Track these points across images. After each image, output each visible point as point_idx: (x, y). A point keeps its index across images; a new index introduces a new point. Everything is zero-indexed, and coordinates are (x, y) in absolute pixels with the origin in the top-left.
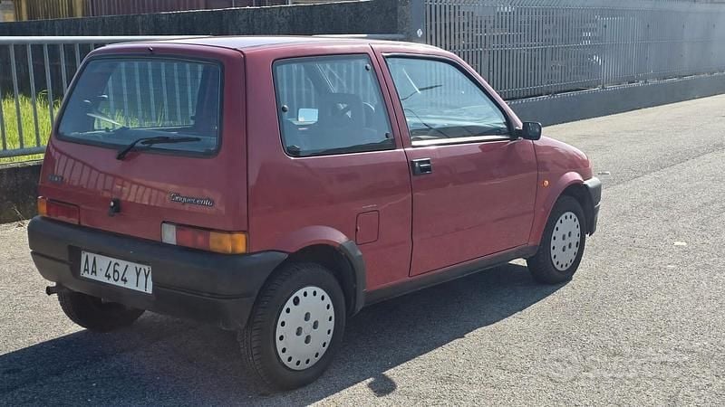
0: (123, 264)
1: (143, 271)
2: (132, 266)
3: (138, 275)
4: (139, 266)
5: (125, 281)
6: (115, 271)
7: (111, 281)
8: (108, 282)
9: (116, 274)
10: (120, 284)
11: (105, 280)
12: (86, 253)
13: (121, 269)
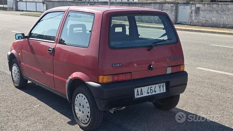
0: (153, 86)
1: (161, 86)
2: (157, 86)
3: (160, 88)
4: (160, 85)
5: (155, 92)
6: (151, 90)
7: (150, 94)
8: (149, 95)
9: (152, 91)
10: (154, 93)
11: (148, 95)
12: (137, 89)
13: (153, 89)
